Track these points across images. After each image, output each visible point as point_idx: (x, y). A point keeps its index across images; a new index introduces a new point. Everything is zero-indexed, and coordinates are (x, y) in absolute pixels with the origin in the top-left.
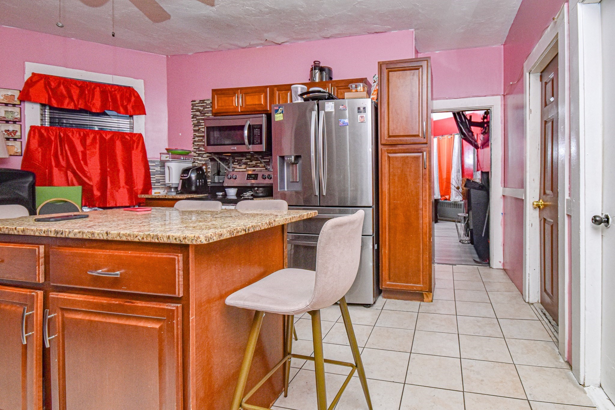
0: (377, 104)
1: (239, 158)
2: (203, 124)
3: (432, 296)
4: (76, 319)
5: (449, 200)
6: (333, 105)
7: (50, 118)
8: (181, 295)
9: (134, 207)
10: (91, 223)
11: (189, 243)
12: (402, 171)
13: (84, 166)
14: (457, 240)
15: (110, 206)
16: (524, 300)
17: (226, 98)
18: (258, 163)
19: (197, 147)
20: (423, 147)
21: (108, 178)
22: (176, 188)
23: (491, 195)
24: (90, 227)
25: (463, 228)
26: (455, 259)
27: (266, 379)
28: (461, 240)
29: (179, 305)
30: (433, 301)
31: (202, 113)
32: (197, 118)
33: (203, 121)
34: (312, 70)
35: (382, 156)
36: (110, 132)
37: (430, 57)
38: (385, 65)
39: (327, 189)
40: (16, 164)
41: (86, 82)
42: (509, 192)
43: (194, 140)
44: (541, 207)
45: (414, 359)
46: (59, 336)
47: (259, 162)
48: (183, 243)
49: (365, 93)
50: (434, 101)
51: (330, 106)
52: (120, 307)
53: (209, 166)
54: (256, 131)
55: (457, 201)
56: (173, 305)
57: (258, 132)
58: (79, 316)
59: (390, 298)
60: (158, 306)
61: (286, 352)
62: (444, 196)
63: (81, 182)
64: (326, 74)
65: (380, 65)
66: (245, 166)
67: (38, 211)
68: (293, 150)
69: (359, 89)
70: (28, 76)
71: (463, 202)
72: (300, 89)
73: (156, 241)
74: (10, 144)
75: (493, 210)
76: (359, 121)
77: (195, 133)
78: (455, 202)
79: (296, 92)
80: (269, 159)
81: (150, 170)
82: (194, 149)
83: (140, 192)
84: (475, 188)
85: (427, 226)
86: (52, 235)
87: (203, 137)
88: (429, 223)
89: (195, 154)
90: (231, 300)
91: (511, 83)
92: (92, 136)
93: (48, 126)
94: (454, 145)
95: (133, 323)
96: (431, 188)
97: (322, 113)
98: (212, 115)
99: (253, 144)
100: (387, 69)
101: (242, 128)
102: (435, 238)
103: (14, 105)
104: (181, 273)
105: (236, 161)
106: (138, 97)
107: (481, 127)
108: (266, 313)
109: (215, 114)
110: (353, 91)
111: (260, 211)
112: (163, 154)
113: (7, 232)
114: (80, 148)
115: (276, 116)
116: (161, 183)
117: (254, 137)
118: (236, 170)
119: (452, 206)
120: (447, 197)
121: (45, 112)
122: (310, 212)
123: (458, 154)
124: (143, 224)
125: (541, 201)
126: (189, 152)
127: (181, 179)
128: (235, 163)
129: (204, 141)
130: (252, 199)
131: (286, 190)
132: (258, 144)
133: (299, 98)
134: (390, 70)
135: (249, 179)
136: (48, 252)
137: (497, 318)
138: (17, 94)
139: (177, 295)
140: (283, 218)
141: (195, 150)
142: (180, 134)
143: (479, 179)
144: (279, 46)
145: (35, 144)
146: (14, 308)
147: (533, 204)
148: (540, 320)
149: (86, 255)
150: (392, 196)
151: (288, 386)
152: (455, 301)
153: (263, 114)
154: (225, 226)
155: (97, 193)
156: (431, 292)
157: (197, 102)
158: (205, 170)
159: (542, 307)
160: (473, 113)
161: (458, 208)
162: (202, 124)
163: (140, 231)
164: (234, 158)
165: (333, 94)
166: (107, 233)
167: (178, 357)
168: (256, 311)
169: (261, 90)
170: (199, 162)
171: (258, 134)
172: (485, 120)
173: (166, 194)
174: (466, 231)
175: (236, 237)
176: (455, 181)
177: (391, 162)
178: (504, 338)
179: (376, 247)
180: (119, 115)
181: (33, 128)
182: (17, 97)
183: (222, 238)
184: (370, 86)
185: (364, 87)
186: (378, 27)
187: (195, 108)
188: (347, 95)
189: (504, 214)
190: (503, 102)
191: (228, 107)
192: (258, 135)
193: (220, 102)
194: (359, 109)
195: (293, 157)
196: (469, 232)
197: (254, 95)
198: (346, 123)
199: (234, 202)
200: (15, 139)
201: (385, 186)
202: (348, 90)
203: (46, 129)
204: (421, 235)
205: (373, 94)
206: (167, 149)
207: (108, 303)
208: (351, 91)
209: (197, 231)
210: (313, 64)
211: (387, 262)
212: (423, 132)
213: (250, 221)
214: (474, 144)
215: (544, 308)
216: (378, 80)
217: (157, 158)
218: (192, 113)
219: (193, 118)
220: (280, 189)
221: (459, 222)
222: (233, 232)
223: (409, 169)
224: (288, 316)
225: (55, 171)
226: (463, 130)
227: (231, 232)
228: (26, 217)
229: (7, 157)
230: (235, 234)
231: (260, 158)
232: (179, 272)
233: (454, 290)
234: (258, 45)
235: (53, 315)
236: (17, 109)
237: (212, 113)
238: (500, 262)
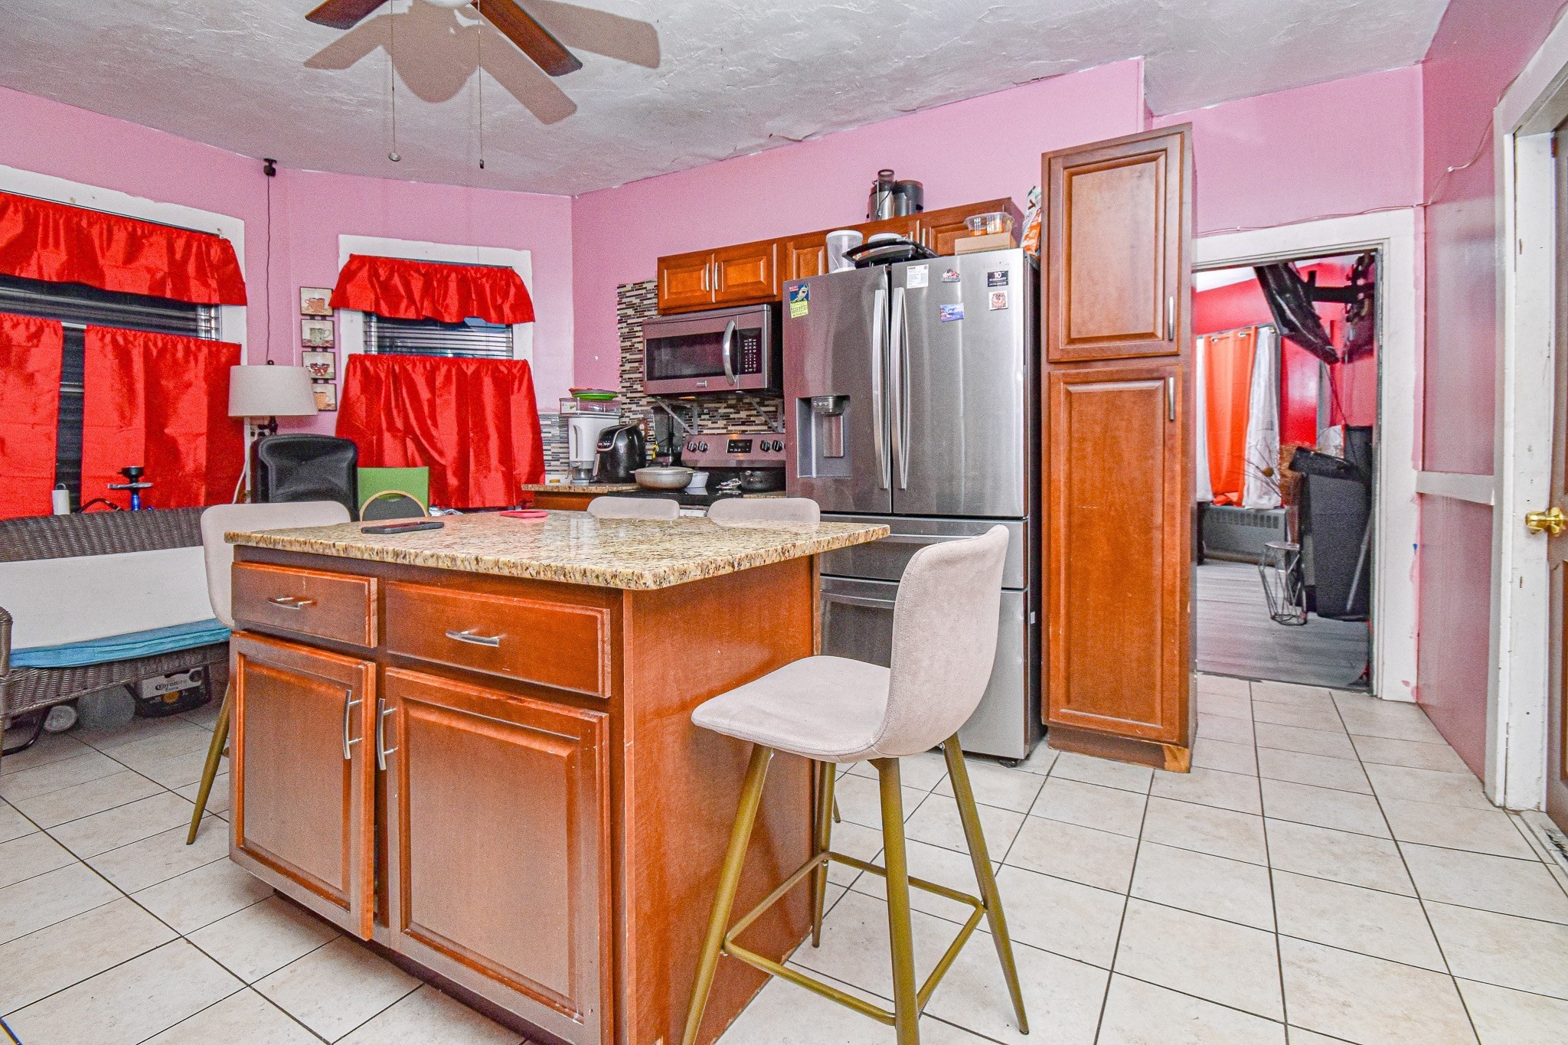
0: (1038, 261)
1: (714, 405)
2: (641, 334)
3: (1187, 758)
4: (427, 722)
5: (1239, 503)
6: (927, 271)
7: (379, 337)
8: (608, 695)
9: (514, 509)
10: (449, 540)
11: (622, 586)
12: (1106, 429)
13: (432, 429)
14: (1265, 612)
15: (475, 506)
16: (1487, 798)
17: (686, 275)
18: (751, 416)
19: (628, 384)
20: (1165, 366)
21: (471, 450)
22: (589, 471)
23: (1378, 493)
24: (448, 546)
25: (1284, 581)
26: (1259, 664)
27: (773, 902)
28: (1276, 614)
29: (604, 715)
30: (1192, 770)
31: (639, 311)
32: (629, 321)
33: (640, 328)
34: (874, 192)
35: (1050, 392)
36: (474, 360)
37: (1191, 123)
38: (1060, 160)
39: (909, 475)
40: (327, 426)
41: (434, 265)
42: (1438, 483)
43: (623, 368)
44: (1557, 529)
45: (1136, 912)
46: (400, 749)
47: (755, 412)
48: (612, 585)
49: (1008, 235)
50: (1200, 241)
51: (917, 275)
52: (499, 707)
53: (651, 424)
54: (749, 344)
55: (1264, 507)
56: (592, 713)
57: (752, 346)
58: (433, 717)
59: (1070, 750)
60: (565, 713)
61: (817, 846)
62: (1223, 494)
63: (429, 461)
64: (908, 199)
65: (1048, 160)
66: (725, 422)
67: (361, 513)
68: (829, 382)
69: (990, 229)
70: (343, 261)
71: (1282, 512)
72: (847, 240)
73: (562, 579)
74: (319, 390)
75: (1383, 534)
76: (991, 306)
77: (624, 355)
78: (1258, 510)
79: (838, 249)
80: (776, 406)
81: (543, 435)
82: (623, 387)
83: (524, 479)
84: (1321, 473)
85: (1175, 573)
86: (389, 559)
87: (640, 361)
88: (1182, 564)
89: (624, 400)
90: (705, 715)
91: (1450, 169)
92: (444, 369)
93: (376, 353)
94: (1257, 356)
95: (522, 741)
96: (1188, 472)
97: (899, 293)
98: (659, 314)
99: (743, 372)
100: (1065, 168)
101: (718, 337)
102: (1199, 604)
103: (324, 317)
104: (608, 648)
105: (706, 411)
106: (521, 289)
107: (1346, 303)
108: (778, 752)
109: (665, 312)
110: (977, 233)
111: (760, 522)
112: (566, 400)
113: (321, 551)
114: (425, 394)
115: (794, 306)
116: (561, 460)
117: (743, 358)
118: (705, 432)
119: (1246, 520)
120: (1234, 496)
121: (370, 327)
122: (872, 527)
123: (1270, 379)
124: (537, 544)
125: (1555, 511)
126: (612, 395)
127: (598, 452)
128: (703, 417)
129: (641, 370)
130: (740, 496)
131: (814, 475)
132: (753, 372)
133: (845, 261)
134: (1074, 171)
135: (733, 452)
136: (384, 589)
137: (1395, 841)
138: (327, 296)
139: (599, 694)
140: (812, 541)
141: (624, 390)
142: (597, 358)
143: (1336, 447)
144: (796, 145)
145: (355, 389)
146: (331, 691)
147: (1527, 520)
148: (1542, 862)
149: (444, 600)
150: (1075, 490)
151: (820, 924)
152: (1259, 777)
153: (764, 303)
154: (691, 553)
155: (453, 481)
156: (1186, 746)
157: (629, 288)
158: (643, 433)
159: (1553, 826)
160: (1319, 265)
161: (1266, 528)
162: (637, 334)
163: (532, 558)
164: (701, 406)
165: (924, 245)
166: (477, 559)
167: (602, 822)
168: (755, 744)
169: (760, 249)
170: (632, 417)
171: (752, 349)
172: (1361, 282)
173: (571, 483)
174: (1294, 592)
175: (713, 577)
176: (1257, 453)
177: (1075, 405)
178: (1419, 898)
179: (1032, 620)
180: (489, 325)
181: (353, 358)
182: (327, 302)
183: (686, 580)
184: (1019, 217)
185: (1003, 222)
186: (1043, 65)
187: (624, 300)
188: (960, 244)
189: (1422, 547)
190: (1422, 225)
191: (688, 295)
192: (752, 353)
193: (674, 283)
194: (991, 276)
195: (831, 400)
196: (1304, 594)
197: (744, 263)
198: (958, 313)
199: (704, 502)
200: (326, 381)
201: (1058, 468)
202: (962, 229)
203: (372, 358)
204: (1159, 595)
205: (1027, 236)
206: (571, 391)
207: (479, 697)
208: (970, 234)
209: (636, 562)
210: (876, 177)
211: (1062, 658)
212: (1166, 325)
213: (742, 545)
214: (1323, 349)
215: (1558, 829)
216: (1043, 198)
217: (555, 410)
218: (619, 312)
219: (620, 322)
220: (801, 474)
221: (1272, 565)
222: (708, 566)
223: (1124, 423)
224: (823, 764)
225: (387, 436)
226: (1288, 312)
227: (703, 567)
228: (346, 525)
229: (315, 413)
230: (711, 572)
231: (758, 403)
232: (603, 647)
233: (1256, 747)
234: (751, 149)
235: (391, 710)
236: (327, 325)
237: (658, 309)
238: (1406, 683)
